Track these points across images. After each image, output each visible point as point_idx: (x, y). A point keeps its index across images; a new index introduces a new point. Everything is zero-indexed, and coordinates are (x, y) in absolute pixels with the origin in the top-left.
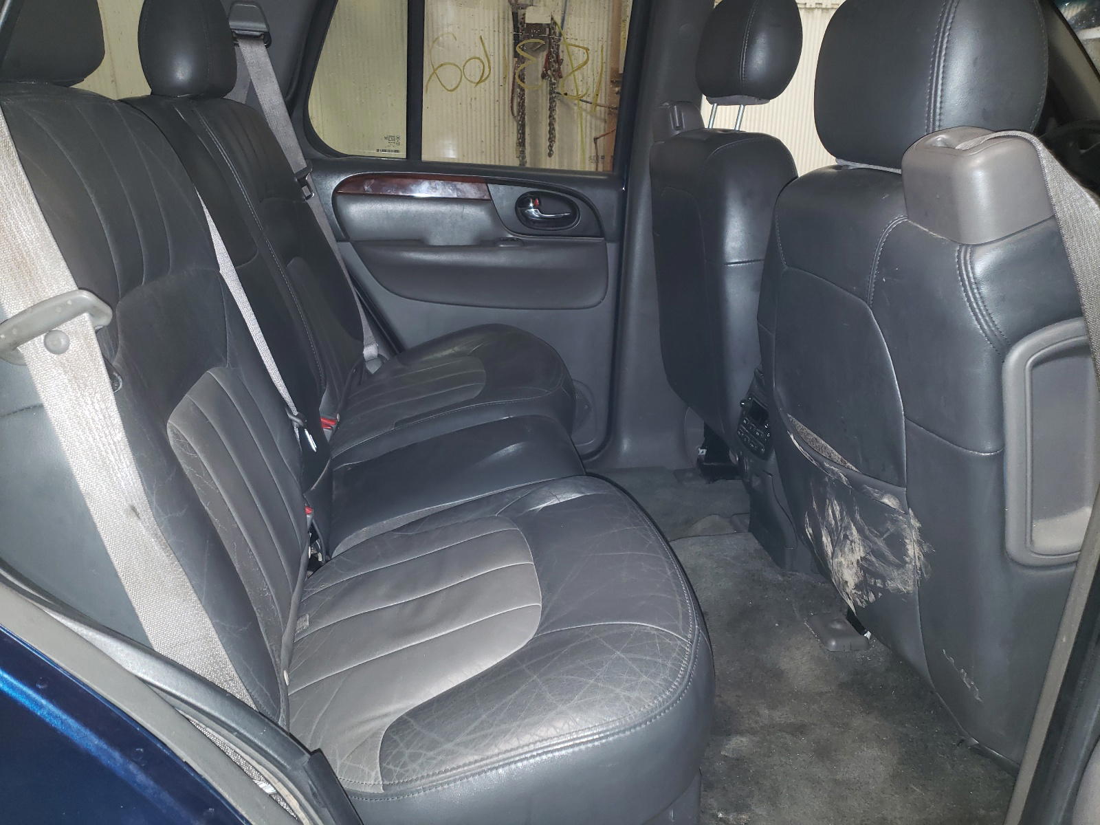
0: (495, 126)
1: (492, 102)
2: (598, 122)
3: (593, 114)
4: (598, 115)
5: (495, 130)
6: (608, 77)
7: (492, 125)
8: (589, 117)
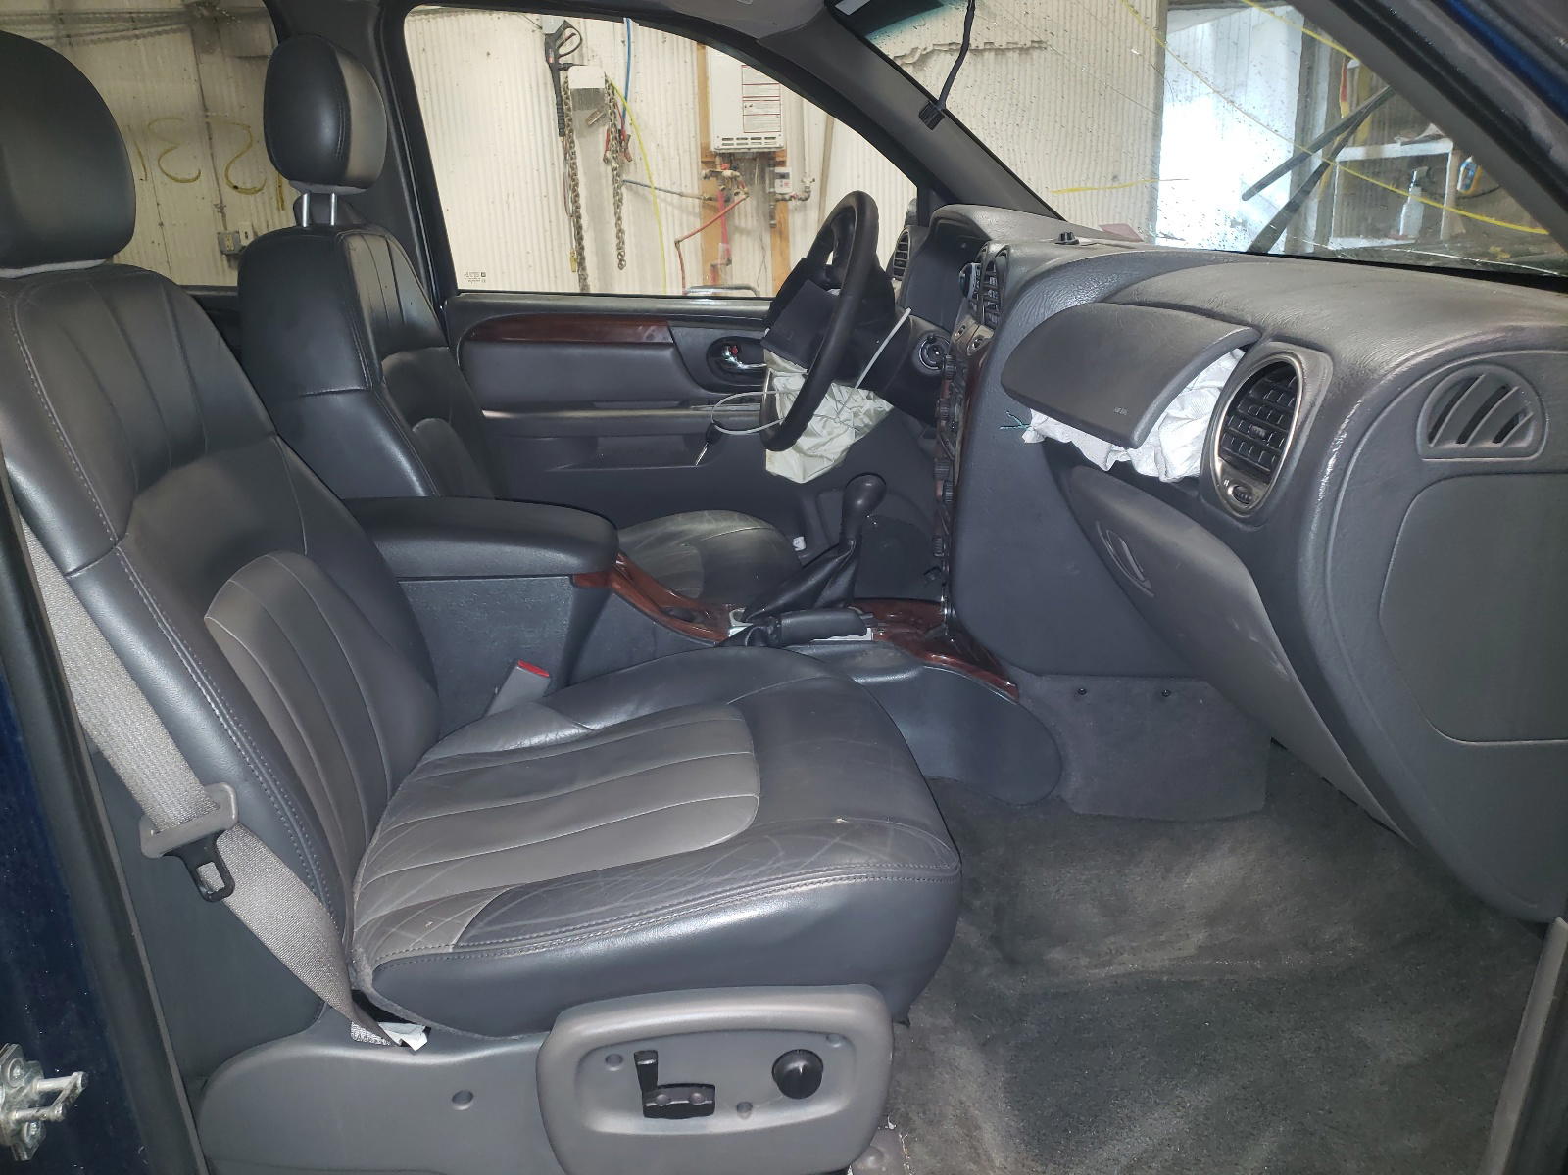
0: (545, 231)
1: (538, 198)
2: (692, 219)
3: (682, 209)
4: (690, 209)
5: (545, 237)
6: (694, 156)
7: (541, 230)
8: (677, 212)
